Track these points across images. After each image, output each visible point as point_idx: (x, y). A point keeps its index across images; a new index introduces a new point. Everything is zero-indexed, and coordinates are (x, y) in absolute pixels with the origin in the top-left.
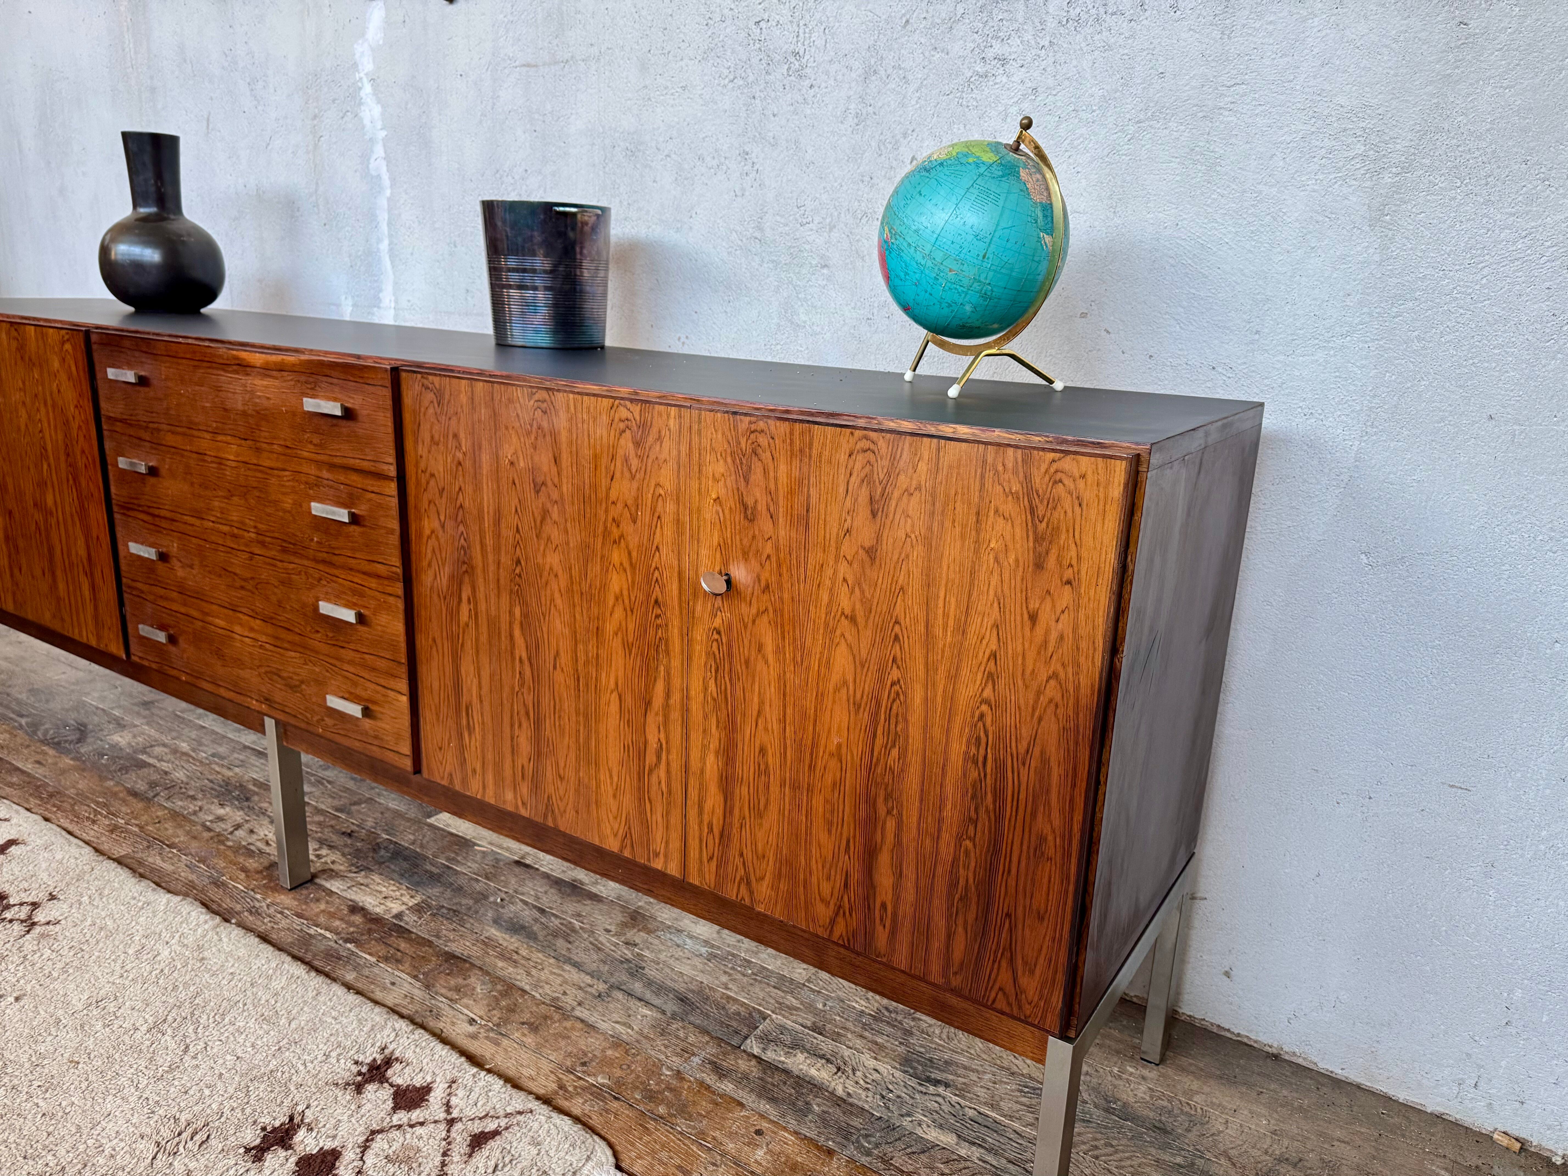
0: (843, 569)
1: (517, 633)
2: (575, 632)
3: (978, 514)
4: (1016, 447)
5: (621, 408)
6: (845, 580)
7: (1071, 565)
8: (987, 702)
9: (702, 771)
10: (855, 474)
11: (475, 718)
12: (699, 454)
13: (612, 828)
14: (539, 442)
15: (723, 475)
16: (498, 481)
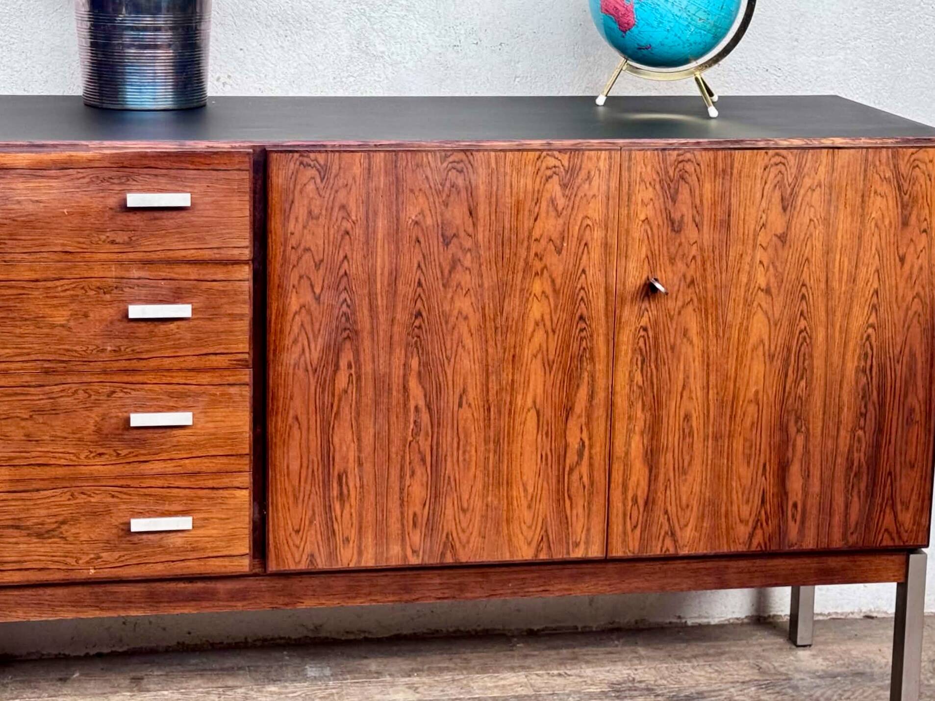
0: (760, 254)
1: (413, 383)
2: (487, 365)
3: (863, 196)
4: (887, 148)
5: (549, 158)
6: (761, 262)
7: (925, 220)
8: (872, 326)
9: (627, 453)
10: (769, 182)
11: (351, 485)
12: (629, 186)
13: (526, 538)
14: (452, 198)
15: (651, 200)
16: (397, 243)
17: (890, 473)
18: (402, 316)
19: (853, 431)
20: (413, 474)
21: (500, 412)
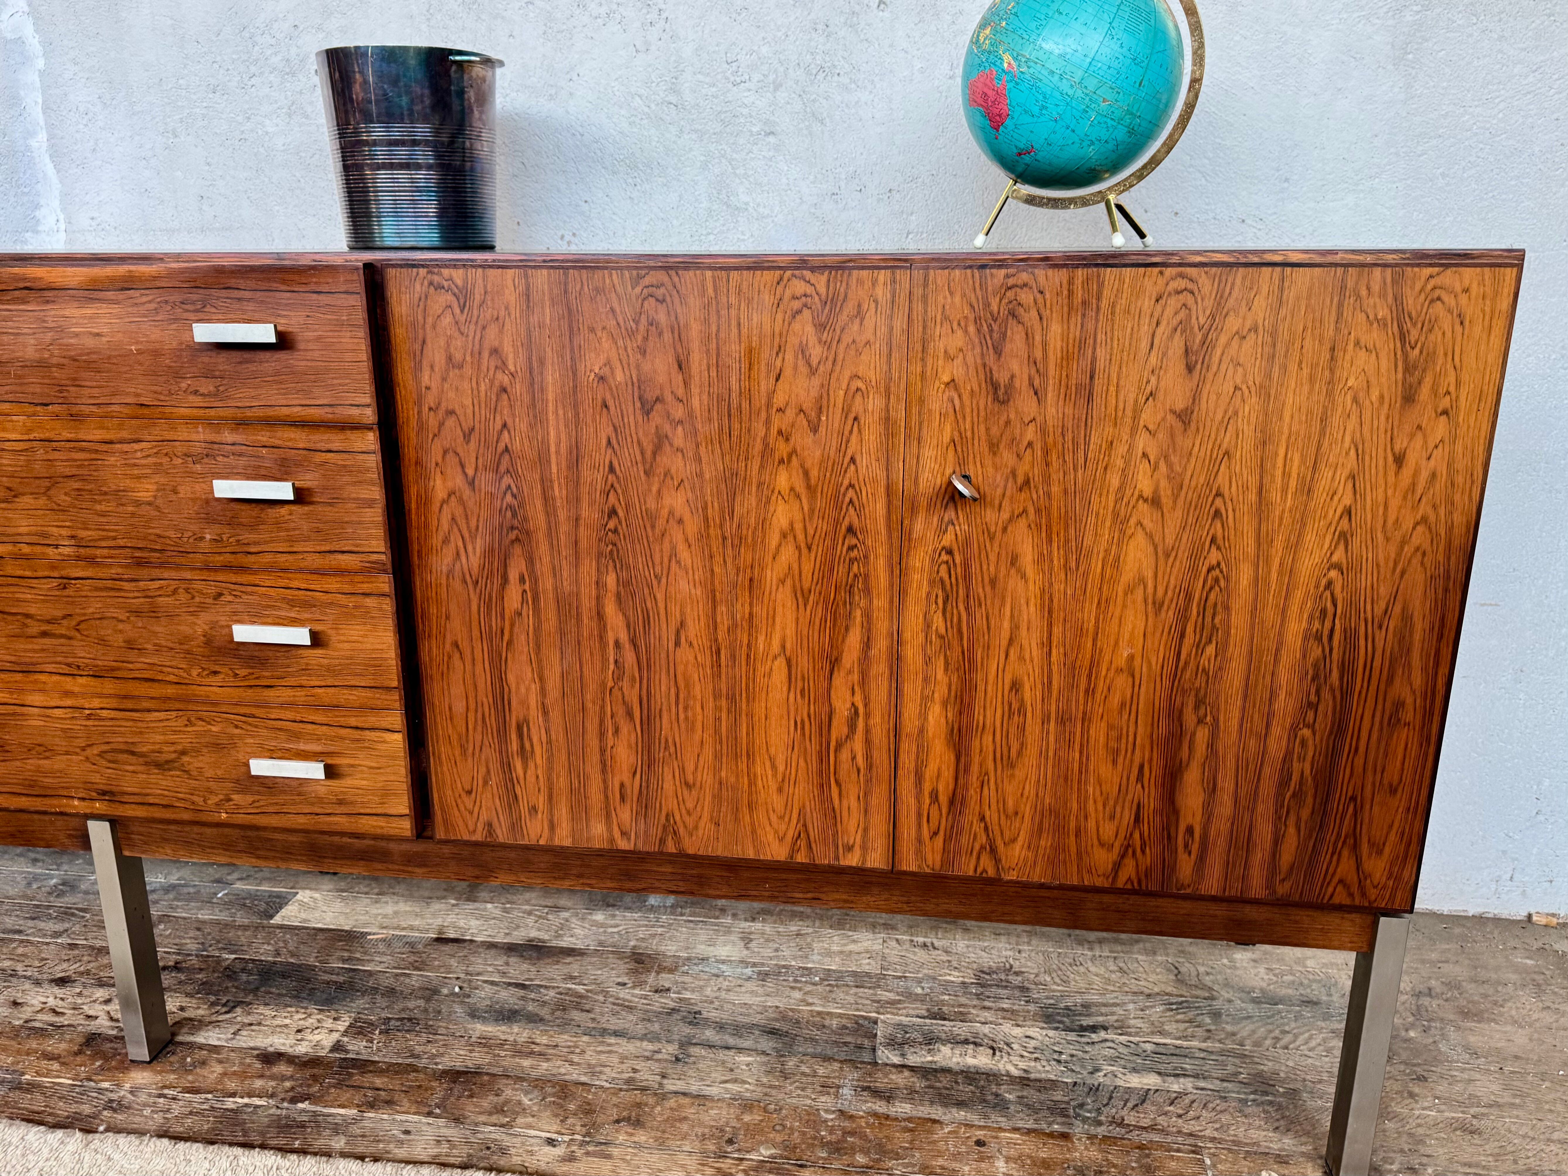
0: (1142, 442)
1: (610, 609)
2: (713, 591)
3: (1333, 349)
4: (1385, 265)
5: (795, 281)
6: (1145, 455)
7: (1448, 393)
8: (1338, 567)
9: (922, 731)
10: (1164, 323)
11: (535, 740)
12: (924, 328)
13: (776, 832)
14: (651, 344)
15: (961, 350)
16: (575, 406)
17: (1353, 798)
18: (589, 513)
19: (1294, 729)
20: (617, 731)
21: (733, 657)
